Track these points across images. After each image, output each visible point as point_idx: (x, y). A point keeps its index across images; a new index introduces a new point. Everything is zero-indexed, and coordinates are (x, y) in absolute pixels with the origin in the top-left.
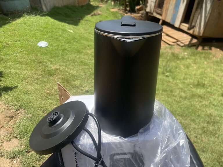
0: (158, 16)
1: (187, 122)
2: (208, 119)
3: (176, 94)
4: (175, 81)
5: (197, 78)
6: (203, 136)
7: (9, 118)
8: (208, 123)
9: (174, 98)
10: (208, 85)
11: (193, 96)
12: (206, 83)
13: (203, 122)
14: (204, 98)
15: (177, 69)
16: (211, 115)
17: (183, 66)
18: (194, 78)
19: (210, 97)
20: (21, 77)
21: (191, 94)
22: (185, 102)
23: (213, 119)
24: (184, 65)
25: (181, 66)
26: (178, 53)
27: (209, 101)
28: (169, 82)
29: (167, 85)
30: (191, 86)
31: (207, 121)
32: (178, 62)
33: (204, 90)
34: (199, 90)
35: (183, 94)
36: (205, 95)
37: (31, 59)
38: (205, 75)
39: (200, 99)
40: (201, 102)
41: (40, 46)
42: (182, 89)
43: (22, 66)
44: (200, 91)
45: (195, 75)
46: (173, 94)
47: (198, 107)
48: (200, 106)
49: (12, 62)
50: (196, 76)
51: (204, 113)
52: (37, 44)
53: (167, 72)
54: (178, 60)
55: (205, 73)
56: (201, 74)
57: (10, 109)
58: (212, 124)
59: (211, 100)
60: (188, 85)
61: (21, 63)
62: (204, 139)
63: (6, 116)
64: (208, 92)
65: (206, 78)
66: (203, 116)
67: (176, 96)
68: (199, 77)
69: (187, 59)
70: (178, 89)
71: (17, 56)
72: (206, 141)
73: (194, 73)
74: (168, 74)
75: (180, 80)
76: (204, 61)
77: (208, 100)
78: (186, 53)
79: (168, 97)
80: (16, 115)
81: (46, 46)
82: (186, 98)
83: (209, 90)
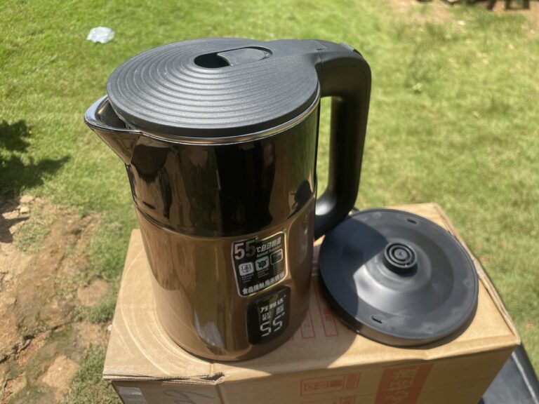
1: (466, 206)
2: (514, 196)
3: (440, 138)
4: (437, 105)
5: (490, 90)
6: (503, 236)
7: (73, 236)
8: (515, 204)
9: (436, 149)
10: (517, 107)
11: (481, 140)
12: (512, 101)
13: (502, 203)
14: (506, 142)
15: (441, 71)
16: (522, 184)
17: (455, 61)
18: (481, 92)
19: (520, 139)
20: (71, 130)
21: (476, 134)
22: (463, 157)
23: (528, 195)
24: (458, 57)
25: (451, 60)
26: (442, 23)
27: (518, 151)
28: (423, 107)
29: (419, 118)
30: (476, 114)
31: (513, 199)
32: (444, 49)
33: (507, 123)
34: (494, 123)
35: (457, 138)
36: (508, 135)
37: (81, 80)
38: (510, 82)
39: (496, 147)
40: (499, 153)
41: (95, 41)
42: (454, 124)
43: (65, 100)
44: (497, 126)
45: (485, 82)
46: (434, 138)
47: (492, 166)
48: (498, 165)
49: (38, 91)
50: (489, 86)
51: (506, 182)
52: (86, 36)
53: (417, 81)
54: (442, 45)
55: (510, 75)
56: (499, 80)
57: (69, 214)
58: (523, 207)
59: (522, 148)
60: (469, 111)
61: (60, 93)
62: (504, 243)
63: (64, 231)
64: (517, 127)
65: (511, 87)
66: (503, 187)
67: (439, 145)
68: (495, 87)
69: (465, 38)
70: (446, 124)
71: (45, 76)
72: (511, 247)
73: (482, 77)
74: (419, 86)
75: (449, 99)
76: (508, 41)
77: (515, 149)
78: (462, 23)
79: (422, 149)
80: (85, 227)
81: (110, 38)
82: (462, 148)
83: (517, 121)
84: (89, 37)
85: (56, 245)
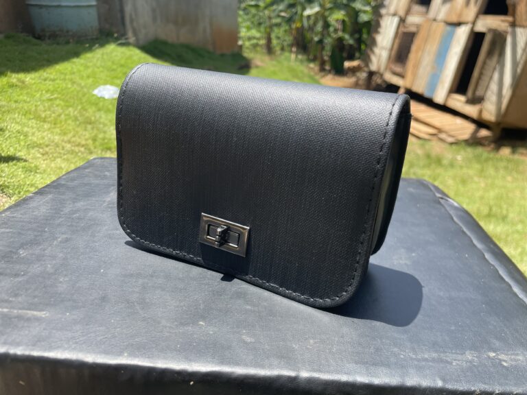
0: (395, 80)
17: (451, 179)
20: (31, 140)
41: (99, 96)
52: (93, 91)
54: (438, 167)
69: (461, 167)
78: (459, 157)
81: (115, 96)
84: (96, 92)
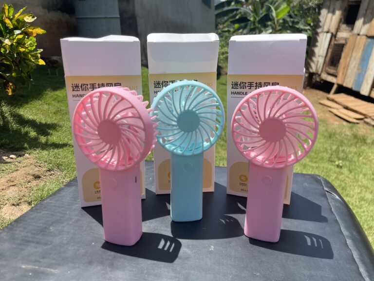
0: (330, 79)
3: (353, 193)
22: (372, 208)
25: (370, 154)
32: (364, 148)
35: (368, 196)
53: (339, 159)
54: (363, 145)
57: (40, 166)
63: (28, 173)
74: (340, 162)
75: (365, 174)
80: (45, 176)
85: (16, 178)
